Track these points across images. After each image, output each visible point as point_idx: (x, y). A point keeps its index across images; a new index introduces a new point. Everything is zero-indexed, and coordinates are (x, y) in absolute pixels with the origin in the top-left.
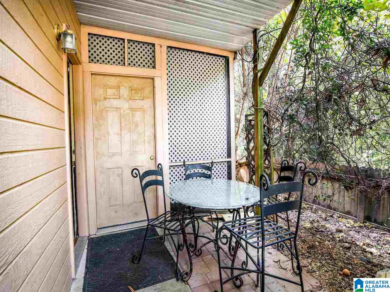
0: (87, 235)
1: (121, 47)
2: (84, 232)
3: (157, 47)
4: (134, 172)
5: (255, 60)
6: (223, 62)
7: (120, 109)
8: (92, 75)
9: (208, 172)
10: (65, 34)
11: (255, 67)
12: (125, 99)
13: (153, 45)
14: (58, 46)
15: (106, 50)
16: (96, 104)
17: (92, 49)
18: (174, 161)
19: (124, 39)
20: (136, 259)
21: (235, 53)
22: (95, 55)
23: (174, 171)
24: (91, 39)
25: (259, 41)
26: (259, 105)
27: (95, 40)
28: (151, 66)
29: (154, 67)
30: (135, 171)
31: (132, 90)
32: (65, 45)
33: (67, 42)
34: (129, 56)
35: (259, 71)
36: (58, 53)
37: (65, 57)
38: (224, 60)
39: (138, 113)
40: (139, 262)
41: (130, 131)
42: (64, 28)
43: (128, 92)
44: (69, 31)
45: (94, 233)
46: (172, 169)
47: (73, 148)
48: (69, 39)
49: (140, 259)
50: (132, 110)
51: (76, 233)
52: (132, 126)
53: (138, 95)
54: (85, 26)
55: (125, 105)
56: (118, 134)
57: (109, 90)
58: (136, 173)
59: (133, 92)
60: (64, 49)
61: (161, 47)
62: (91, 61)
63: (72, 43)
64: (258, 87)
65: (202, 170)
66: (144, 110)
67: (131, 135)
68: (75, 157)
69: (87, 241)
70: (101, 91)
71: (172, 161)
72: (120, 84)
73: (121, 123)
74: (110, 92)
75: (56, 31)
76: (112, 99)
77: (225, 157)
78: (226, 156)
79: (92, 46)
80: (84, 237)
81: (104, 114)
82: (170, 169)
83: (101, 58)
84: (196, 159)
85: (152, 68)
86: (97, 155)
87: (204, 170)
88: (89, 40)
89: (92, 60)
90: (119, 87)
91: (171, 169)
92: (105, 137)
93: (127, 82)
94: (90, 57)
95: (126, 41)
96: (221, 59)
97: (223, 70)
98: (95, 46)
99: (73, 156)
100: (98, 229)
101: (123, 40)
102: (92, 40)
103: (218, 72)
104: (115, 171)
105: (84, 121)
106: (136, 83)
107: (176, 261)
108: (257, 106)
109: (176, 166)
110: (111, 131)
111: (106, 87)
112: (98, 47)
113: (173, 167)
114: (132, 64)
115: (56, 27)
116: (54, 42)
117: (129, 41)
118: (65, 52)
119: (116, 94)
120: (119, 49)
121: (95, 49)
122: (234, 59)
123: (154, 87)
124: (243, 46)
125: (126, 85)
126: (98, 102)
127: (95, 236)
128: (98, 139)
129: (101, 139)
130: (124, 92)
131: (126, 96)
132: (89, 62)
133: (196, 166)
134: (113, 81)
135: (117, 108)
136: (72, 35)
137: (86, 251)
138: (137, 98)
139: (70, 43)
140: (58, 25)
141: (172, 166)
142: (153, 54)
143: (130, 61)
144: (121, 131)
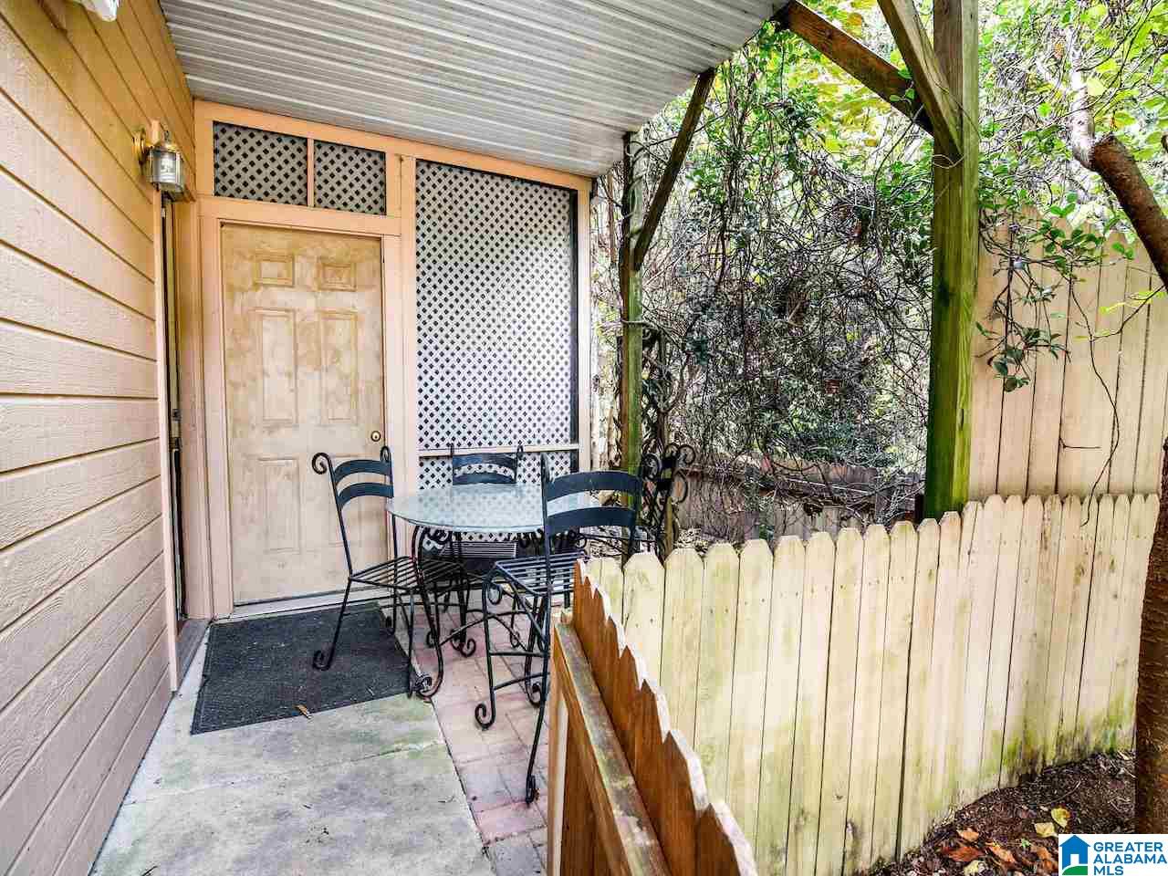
0: (208, 616)
1: (299, 157)
2: (201, 610)
3: (391, 162)
4: (320, 461)
5: (627, 207)
6: (564, 201)
7: (294, 311)
8: (222, 226)
9: (505, 471)
10: (158, 151)
11: (626, 224)
12: (308, 288)
13: (382, 155)
14: (142, 176)
15: (259, 165)
16: (233, 298)
17: (224, 160)
18: (432, 445)
19: (306, 139)
20: (323, 660)
21: (594, 181)
22: (231, 175)
23: (432, 470)
24: (220, 134)
25: (634, 162)
26: (631, 314)
27: (231, 139)
28: (376, 208)
29: (383, 211)
30: (321, 459)
31: (325, 265)
32: (157, 176)
33: (163, 168)
34: (320, 181)
35: (632, 236)
36: (141, 191)
37: (156, 198)
38: (568, 198)
39: (338, 323)
40: (328, 667)
41: (318, 367)
42: (155, 137)
43: (314, 271)
44: (168, 146)
45: (225, 614)
46: (427, 464)
47: (174, 406)
48: (166, 161)
49: (331, 660)
50: (328, 316)
51: (180, 611)
52: (326, 357)
53: (341, 279)
54: (206, 104)
55: (307, 303)
56: (289, 375)
57: (265, 264)
58: (322, 464)
59: (329, 270)
60: (156, 185)
61: (401, 160)
62: (221, 192)
63: (173, 170)
64: (631, 273)
65: (490, 467)
66: (356, 318)
67: (321, 378)
68: (179, 425)
69: (208, 631)
70: (247, 266)
71: (427, 446)
72: (296, 252)
73: (296, 347)
74: (269, 269)
75: (137, 144)
76: (274, 289)
77: (566, 441)
78: (569, 439)
79: (224, 152)
80: (200, 620)
81: (254, 325)
82: (421, 465)
83: (245, 184)
84: (490, 444)
85: (378, 211)
86: (236, 424)
87: (495, 467)
88: (216, 137)
89: (224, 189)
90: (293, 260)
91: (425, 467)
92: (254, 379)
93: (313, 248)
94: (217, 181)
95: (311, 144)
96: (560, 194)
97: (564, 223)
98: (231, 153)
99: (174, 423)
100: (235, 606)
101: (305, 141)
102: (223, 138)
103: (550, 228)
104: (279, 466)
105: (202, 341)
106: (336, 249)
107: (407, 653)
108: (628, 318)
109: (438, 458)
110: (270, 366)
111: (259, 257)
112: (238, 155)
113: (430, 461)
114: (326, 201)
115: (138, 136)
116: (133, 168)
117: (319, 144)
118: (158, 190)
119: (285, 276)
120: (293, 163)
121: (232, 161)
122: (592, 195)
123: (382, 261)
124: (610, 166)
125: (310, 253)
126: (238, 295)
127: (226, 621)
128: (235, 386)
129: (244, 386)
130: (305, 270)
131: (309, 281)
132: (217, 194)
133: (481, 458)
134: (277, 242)
135: (287, 311)
136: (173, 154)
137: (203, 648)
138: (338, 287)
139: (169, 171)
140: (143, 132)
141: (427, 458)
142: (380, 176)
143: (320, 194)
144: (296, 367)
